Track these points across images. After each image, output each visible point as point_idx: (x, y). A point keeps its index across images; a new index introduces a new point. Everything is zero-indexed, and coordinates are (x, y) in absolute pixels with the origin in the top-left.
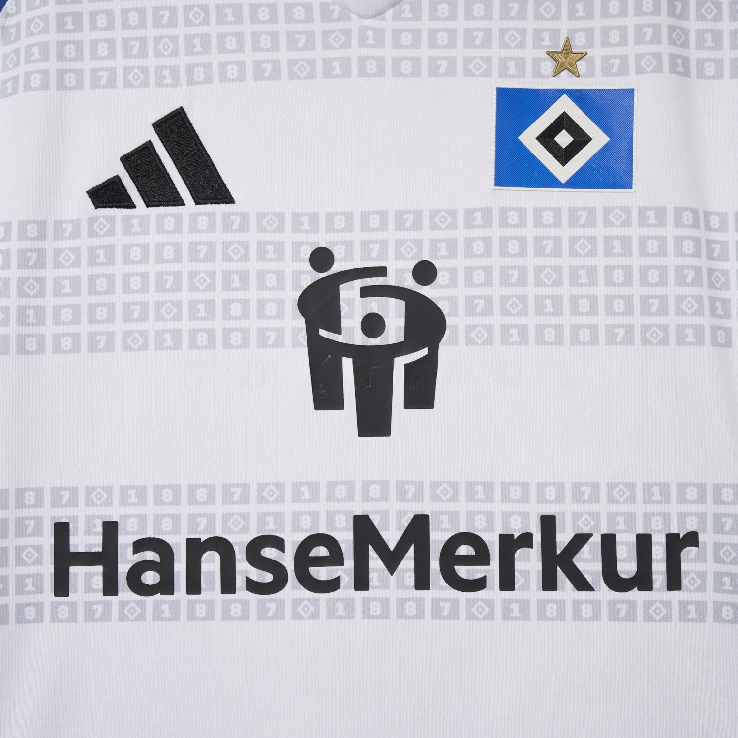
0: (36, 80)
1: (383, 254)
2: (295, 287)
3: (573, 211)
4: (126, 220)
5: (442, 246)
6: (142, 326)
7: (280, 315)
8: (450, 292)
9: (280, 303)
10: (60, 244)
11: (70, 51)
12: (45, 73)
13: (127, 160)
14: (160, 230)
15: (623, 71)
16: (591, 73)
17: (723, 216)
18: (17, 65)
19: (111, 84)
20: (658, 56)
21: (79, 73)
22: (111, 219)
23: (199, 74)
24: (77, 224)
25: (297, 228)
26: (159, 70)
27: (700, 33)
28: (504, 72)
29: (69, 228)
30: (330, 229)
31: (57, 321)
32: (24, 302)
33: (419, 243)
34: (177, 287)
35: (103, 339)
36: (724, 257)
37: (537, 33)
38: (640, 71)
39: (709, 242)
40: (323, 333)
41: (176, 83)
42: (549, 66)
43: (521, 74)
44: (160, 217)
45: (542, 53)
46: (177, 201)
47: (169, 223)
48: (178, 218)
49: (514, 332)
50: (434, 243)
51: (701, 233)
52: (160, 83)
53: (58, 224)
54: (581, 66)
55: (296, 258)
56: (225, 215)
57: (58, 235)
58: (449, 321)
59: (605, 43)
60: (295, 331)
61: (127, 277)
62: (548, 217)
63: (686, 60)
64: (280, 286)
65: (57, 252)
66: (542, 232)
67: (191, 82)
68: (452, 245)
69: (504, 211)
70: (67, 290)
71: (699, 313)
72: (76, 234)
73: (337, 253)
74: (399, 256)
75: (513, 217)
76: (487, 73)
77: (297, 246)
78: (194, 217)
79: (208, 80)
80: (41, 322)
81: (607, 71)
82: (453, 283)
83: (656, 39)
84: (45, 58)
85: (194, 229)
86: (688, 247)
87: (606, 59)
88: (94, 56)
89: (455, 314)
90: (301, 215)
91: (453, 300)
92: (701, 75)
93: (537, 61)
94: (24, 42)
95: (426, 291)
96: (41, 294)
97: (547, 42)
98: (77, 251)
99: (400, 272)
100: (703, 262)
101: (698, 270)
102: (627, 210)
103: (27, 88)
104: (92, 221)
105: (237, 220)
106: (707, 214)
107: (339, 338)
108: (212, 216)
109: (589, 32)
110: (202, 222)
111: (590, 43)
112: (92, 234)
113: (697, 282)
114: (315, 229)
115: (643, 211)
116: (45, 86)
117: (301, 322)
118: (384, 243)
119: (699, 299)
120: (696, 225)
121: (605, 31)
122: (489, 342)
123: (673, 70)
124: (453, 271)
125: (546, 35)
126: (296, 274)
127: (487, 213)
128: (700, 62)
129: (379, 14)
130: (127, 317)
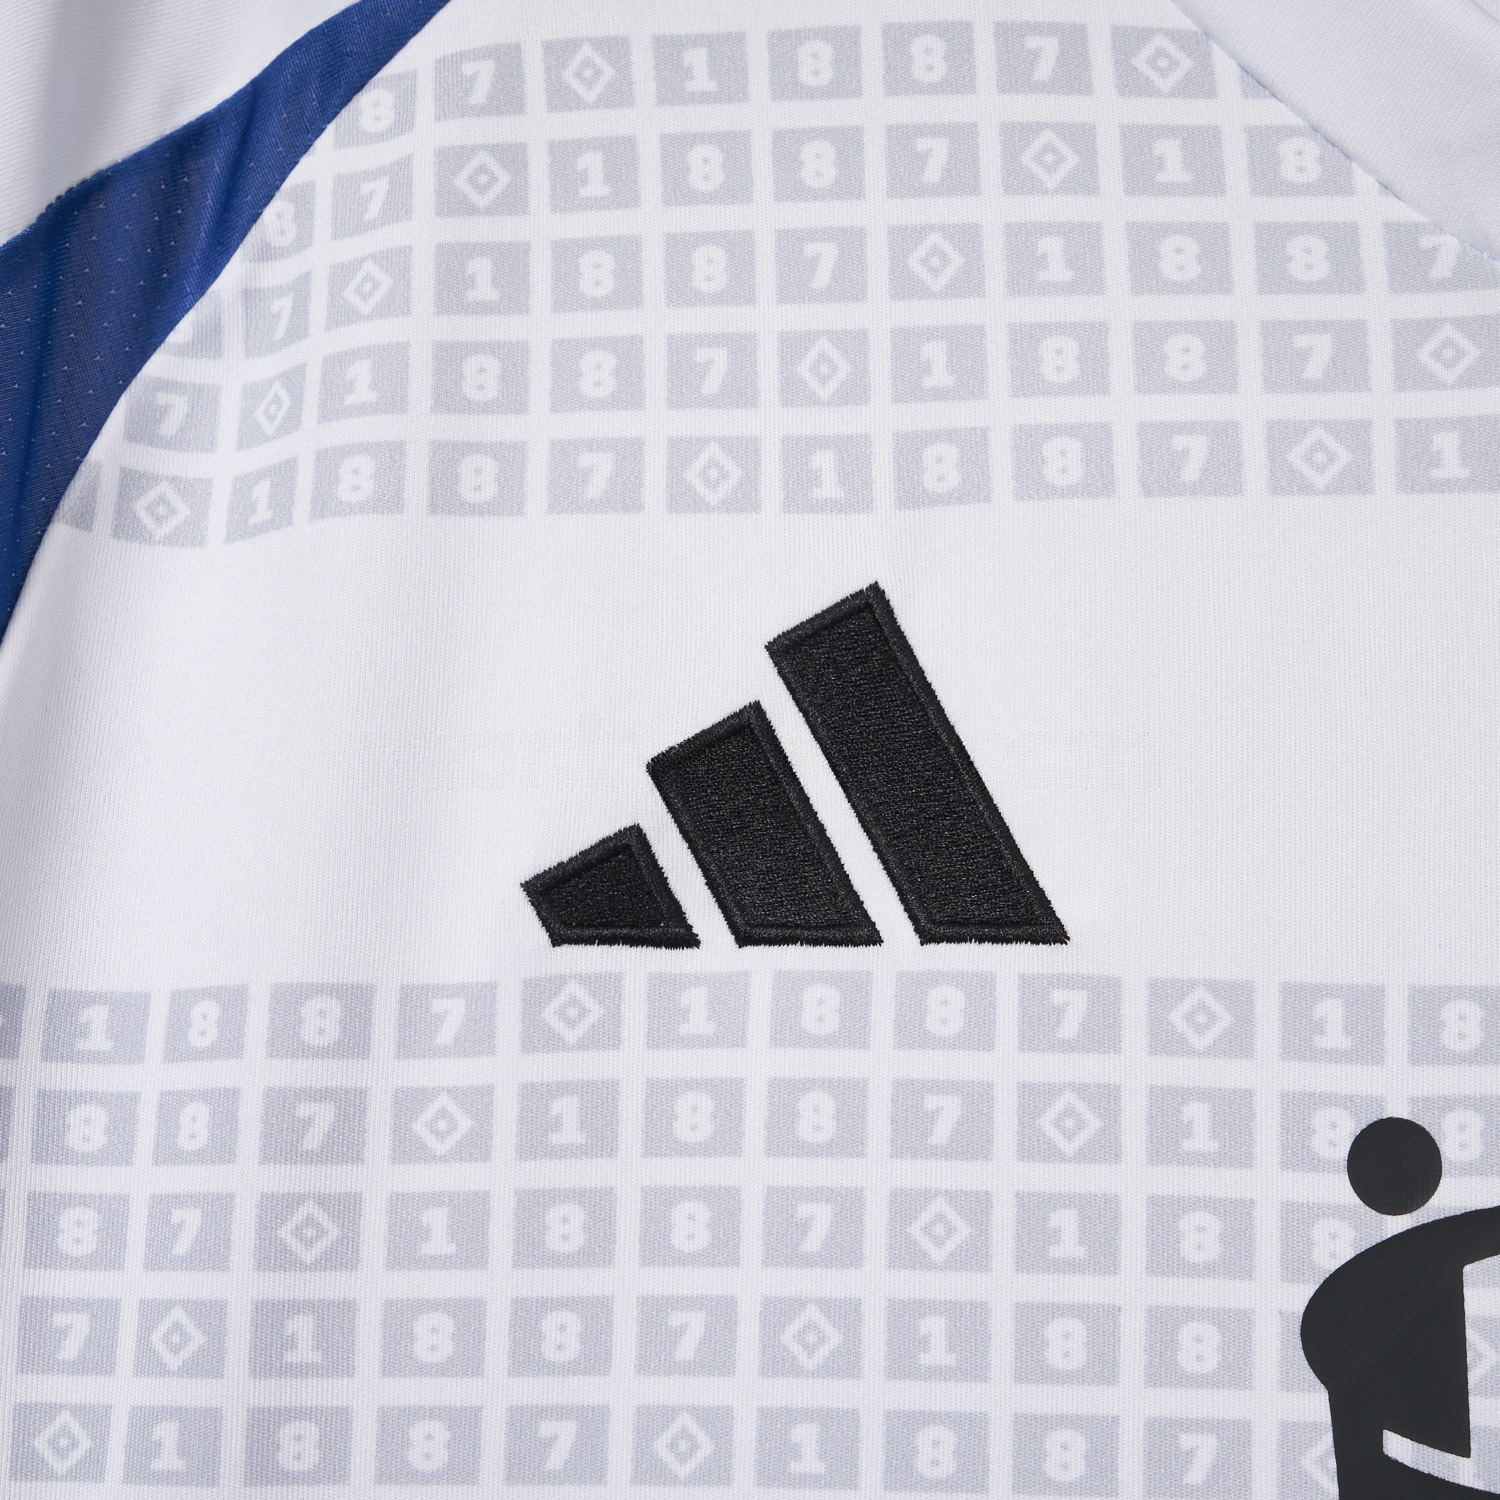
0: (357, 479)
2: (1292, 1265)
4: (662, 990)
6: (707, 1391)
7: (1234, 1372)
9: (1235, 1326)
10: (422, 1073)
11: (481, 377)
12: (390, 456)
14: (787, 1031)
18: (292, 422)
19: (625, 496)
21: (510, 457)
22: (607, 988)
23: (941, 467)
24: (481, 999)
25: (1299, 1042)
26: (798, 450)
29: (453, 1014)
30: (1427, 1048)
31: (398, 1360)
32: (280, 1286)
34: (844, 1251)
35: (565, 1433)
40: (1398, 1447)
41: (857, 499)
44: (789, 988)
47: (821, 1009)
48: (856, 991)
52: (799, 496)
53: (414, 999)
55: (1297, 1155)
56: (1032, 988)
57: (414, 1039)
60: (1292, 1436)
61: (659, 1204)
64: (1236, 1261)
65: (409, 1102)
67: (912, 494)
70: (439, 1244)
72: (477, 1039)
73: (1455, 1142)
77: (1298, 1109)
78: (914, 987)
79: (974, 489)
80: (337, 1360)
84: (392, 400)
85: (912, 1033)
88: (566, 397)
90: (1319, 992)
94: (320, 343)
96: (343, 1256)
98: (478, 1100)
103: (325, 505)
104: (538, 992)
105: (1076, 1005)
107: (1462, 1471)
108: (979, 989)
110: (946, 1010)
112: (537, 1038)
114: (1367, 1047)
116: (389, 499)
117: (1314, 1404)
126: (1298, 1218)
130: (656, 1356)
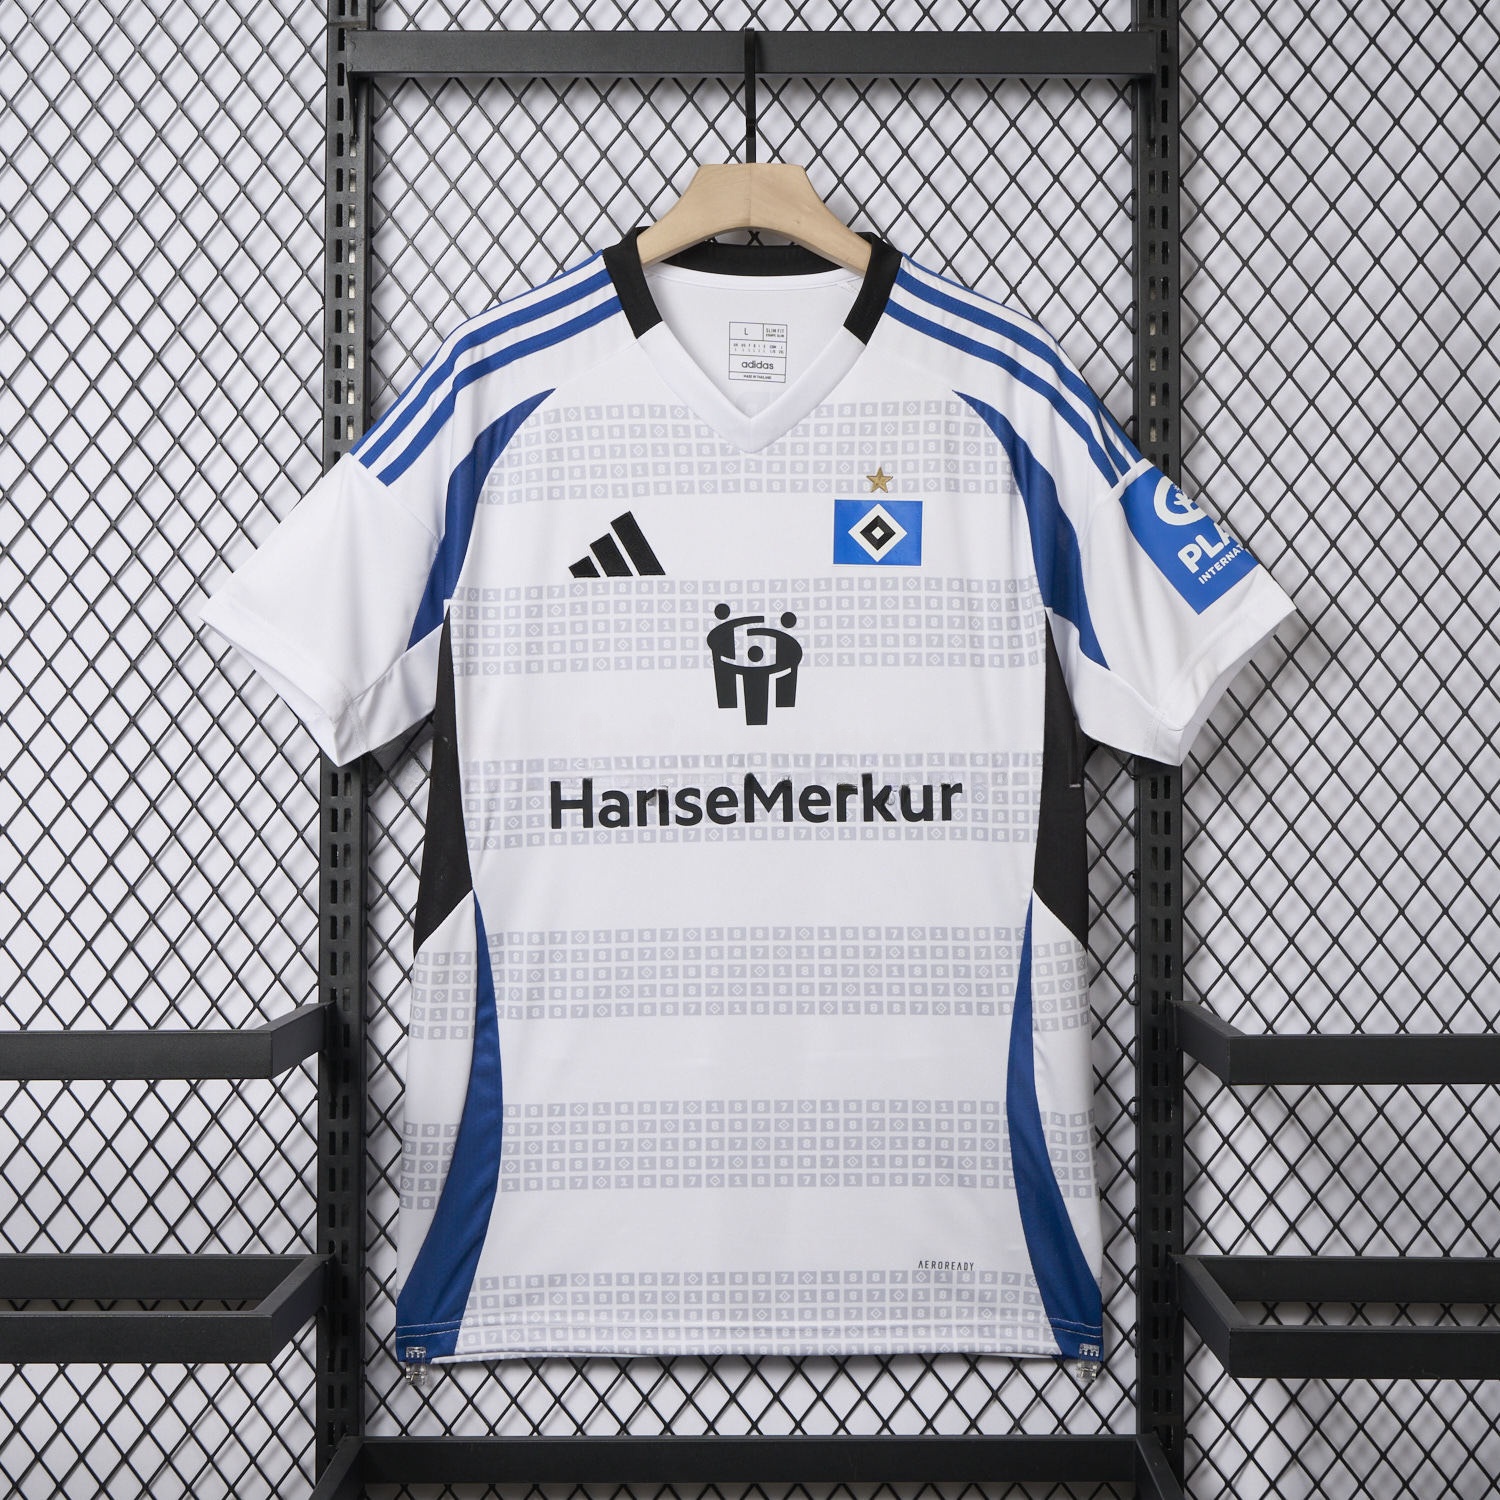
0: (534, 494)
1: (762, 608)
2: (705, 630)
3: (883, 580)
4: (595, 586)
5: (800, 603)
6: (605, 654)
7: (696, 648)
8: (806, 632)
9: (696, 639)
10: (552, 601)
11: (556, 474)
12: (540, 490)
13: (594, 546)
14: (617, 592)
15: (916, 489)
16: (895, 490)
17: (980, 582)
18: (520, 482)
19: (583, 495)
20: (938, 480)
21: (562, 488)
22: (584, 585)
23: (641, 489)
24: (562, 588)
25: (706, 591)
26: (615, 487)
27: (966, 463)
28: (839, 490)
29: (557, 590)
30: (728, 591)
31: (551, 651)
32: (530, 639)
33: (784, 601)
34: (628, 629)
35: (581, 663)
36: (980, 608)
37: (861, 463)
38: (926, 489)
39: (970, 600)
40: (723, 659)
41: (626, 495)
42: (868, 485)
43: (850, 490)
44: (617, 585)
45: (864, 477)
46: (628, 573)
47: (623, 588)
48: (628, 584)
49: (845, 658)
50: (794, 600)
51: (965, 595)
52: (615, 495)
53: (550, 588)
54: (889, 485)
55: (706, 610)
56: (660, 583)
57: (550, 595)
58: (804, 651)
59: (905, 471)
60: (706, 658)
61: (595, 623)
62: (867, 584)
63: (956, 481)
64: (696, 629)
65: (550, 606)
66: (864, 593)
67: (636, 494)
68: (806, 601)
69: (839, 580)
70: (557, 631)
71: (963, 645)
72: (562, 595)
73: (732, 607)
74: (772, 609)
75: (845, 584)
76: (828, 490)
77: (706, 603)
78: (639, 584)
79: (647, 493)
80: (540, 652)
81: (905, 489)
82: (807, 627)
83: (937, 469)
84: (540, 479)
85: (639, 591)
86: (956, 603)
87: (904, 482)
88: (571, 477)
89: (808, 646)
90: (709, 582)
91: (807, 638)
92: (967, 490)
93: (860, 482)
94: (524, 468)
95: (789, 632)
96: (540, 634)
97: (867, 470)
98: (562, 606)
99: (773, 620)
100: (966, 613)
101: (962, 618)
102: (918, 579)
103: (529, 499)
104: (572, 586)
105: (667, 586)
106: (969, 582)
107: (734, 662)
108: (650, 583)
109: (894, 463)
110: (645, 587)
111: (895, 470)
112: (572, 594)
113: (962, 626)
114: (718, 592)
115: (928, 580)
116: (541, 498)
117: (709, 652)
118: (762, 601)
119: (963, 637)
120: (961, 589)
121: (905, 463)
122: (830, 664)
123: (948, 489)
124: (807, 619)
125: (866, 465)
126: (706, 622)
127: (828, 581)
128: (966, 482)
129: (759, 451)
130: (596, 649)
